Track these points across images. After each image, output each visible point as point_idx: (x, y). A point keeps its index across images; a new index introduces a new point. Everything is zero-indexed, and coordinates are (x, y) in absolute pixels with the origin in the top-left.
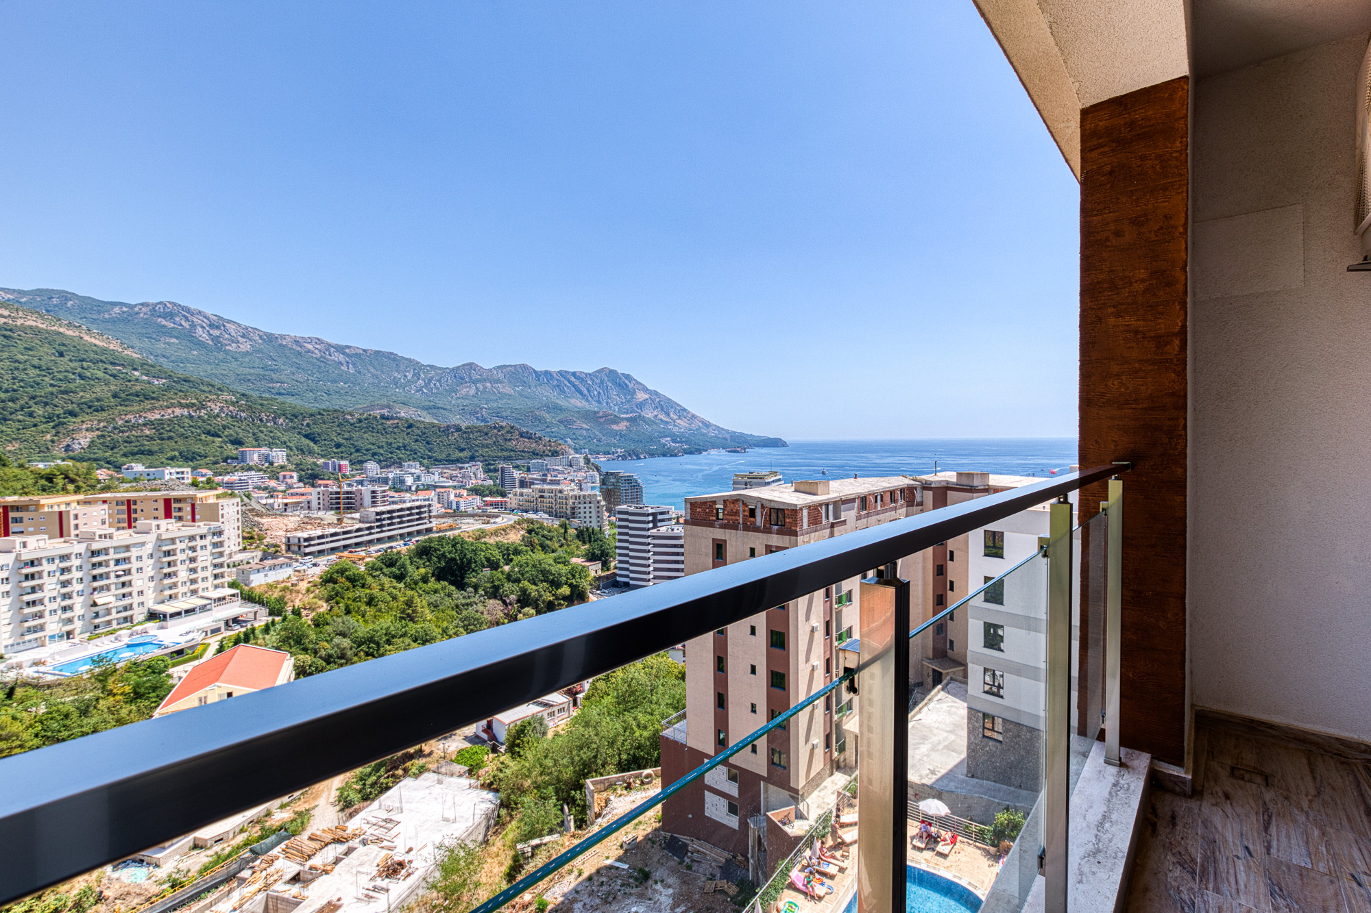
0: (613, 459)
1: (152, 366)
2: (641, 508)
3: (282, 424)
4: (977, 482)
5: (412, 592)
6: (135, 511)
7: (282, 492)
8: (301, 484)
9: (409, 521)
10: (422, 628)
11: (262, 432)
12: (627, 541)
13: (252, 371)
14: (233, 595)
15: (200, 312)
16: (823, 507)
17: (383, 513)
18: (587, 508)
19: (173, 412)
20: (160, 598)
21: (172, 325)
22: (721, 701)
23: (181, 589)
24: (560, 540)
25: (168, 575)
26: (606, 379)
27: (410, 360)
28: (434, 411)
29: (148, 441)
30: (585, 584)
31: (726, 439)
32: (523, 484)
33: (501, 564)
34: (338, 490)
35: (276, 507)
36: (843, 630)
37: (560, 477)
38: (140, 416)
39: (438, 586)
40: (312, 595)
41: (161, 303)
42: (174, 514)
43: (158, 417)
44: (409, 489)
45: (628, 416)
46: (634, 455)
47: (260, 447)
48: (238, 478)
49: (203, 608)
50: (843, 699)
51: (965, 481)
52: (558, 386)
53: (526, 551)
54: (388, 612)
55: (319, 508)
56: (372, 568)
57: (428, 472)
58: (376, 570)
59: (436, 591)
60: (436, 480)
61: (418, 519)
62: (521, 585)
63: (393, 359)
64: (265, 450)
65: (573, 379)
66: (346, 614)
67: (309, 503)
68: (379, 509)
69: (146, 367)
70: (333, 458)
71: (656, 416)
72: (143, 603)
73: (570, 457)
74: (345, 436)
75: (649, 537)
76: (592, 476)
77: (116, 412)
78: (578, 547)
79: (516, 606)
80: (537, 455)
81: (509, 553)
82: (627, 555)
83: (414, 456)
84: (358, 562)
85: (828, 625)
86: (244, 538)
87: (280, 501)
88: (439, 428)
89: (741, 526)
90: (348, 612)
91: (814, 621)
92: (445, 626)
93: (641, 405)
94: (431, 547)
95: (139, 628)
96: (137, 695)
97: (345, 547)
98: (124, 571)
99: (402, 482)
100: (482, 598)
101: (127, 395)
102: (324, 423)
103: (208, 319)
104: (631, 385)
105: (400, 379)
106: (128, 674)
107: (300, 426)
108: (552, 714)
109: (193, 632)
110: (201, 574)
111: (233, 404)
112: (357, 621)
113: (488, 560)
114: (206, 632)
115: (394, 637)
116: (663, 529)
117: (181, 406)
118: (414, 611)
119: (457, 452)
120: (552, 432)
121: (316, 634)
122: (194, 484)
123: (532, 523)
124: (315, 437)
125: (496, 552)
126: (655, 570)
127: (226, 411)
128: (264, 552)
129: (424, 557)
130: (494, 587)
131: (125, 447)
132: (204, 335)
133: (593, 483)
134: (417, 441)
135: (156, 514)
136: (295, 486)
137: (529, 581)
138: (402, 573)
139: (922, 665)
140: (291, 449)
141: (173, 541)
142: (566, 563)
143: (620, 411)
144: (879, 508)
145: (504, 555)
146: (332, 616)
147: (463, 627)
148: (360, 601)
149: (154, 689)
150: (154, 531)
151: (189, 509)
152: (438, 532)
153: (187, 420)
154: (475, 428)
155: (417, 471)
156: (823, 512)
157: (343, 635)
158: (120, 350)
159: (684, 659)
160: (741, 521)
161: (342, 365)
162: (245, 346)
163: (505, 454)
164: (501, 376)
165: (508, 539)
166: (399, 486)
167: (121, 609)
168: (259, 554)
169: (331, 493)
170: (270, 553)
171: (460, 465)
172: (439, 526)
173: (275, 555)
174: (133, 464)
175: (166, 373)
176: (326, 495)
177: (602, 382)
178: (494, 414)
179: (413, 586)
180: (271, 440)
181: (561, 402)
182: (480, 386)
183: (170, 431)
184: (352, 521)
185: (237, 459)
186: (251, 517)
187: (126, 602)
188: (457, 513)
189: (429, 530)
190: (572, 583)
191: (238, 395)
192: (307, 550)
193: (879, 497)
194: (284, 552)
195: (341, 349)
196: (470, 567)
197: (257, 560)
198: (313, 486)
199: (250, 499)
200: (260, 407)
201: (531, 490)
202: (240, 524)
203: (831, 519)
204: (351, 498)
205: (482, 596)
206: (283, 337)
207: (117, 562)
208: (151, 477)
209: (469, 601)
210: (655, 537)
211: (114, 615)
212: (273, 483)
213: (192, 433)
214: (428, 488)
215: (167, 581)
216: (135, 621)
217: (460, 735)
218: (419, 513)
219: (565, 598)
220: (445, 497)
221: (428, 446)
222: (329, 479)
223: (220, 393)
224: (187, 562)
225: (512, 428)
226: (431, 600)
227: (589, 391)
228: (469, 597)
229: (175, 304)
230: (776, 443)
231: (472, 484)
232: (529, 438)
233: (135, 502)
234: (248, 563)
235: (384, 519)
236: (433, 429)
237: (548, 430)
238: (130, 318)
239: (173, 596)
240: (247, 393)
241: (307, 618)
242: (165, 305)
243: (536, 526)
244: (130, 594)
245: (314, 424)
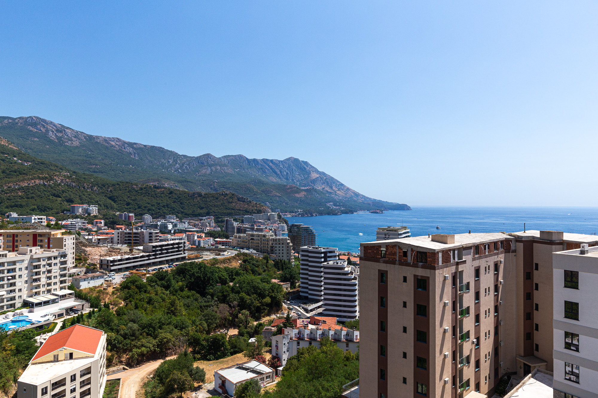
0: (296, 216)
1: (24, 154)
2: (316, 248)
3: (96, 190)
4: (555, 238)
5: (175, 297)
6: (17, 240)
7: (95, 231)
8: (106, 227)
9: (172, 252)
10: (180, 319)
11: (84, 195)
12: (307, 270)
13: (79, 158)
14: (70, 294)
15: (51, 122)
16: (452, 252)
17: (157, 246)
18: (281, 247)
19: (35, 182)
20: (30, 294)
21: (36, 130)
22: (383, 375)
23: (42, 289)
24: (263, 268)
25: (36, 280)
26: (292, 164)
27: (171, 152)
28: (185, 183)
29: (20, 199)
30: (280, 296)
31: (369, 204)
32: (240, 230)
33: (228, 281)
34: (130, 231)
35: (93, 241)
36: (464, 333)
37: (262, 227)
38: (17, 184)
39: (189, 294)
40: (115, 296)
41: (30, 117)
42: (38, 244)
43: (26, 185)
44: (169, 232)
45: (305, 188)
46: (308, 213)
47: (83, 204)
48: (70, 222)
49: (54, 301)
50: (464, 379)
51: (546, 237)
52: (261, 169)
53: (243, 274)
54: (160, 309)
55: (118, 242)
56: (150, 280)
57: (181, 222)
58: (153, 282)
59: (188, 297)
60: (186, 227)
61: (177, 251)
62: (240, 295)
63: (161, 151)
64: (85, 206)
65: (271, 164)
66: (135, 309)
67: (112, 239)
68: (154, 244)
69: (21, 155)
70: (125, 212)
71: (323, 188)
72: (21, 296)
73: (269, 214)
74: (132, 198)
75: (321, 267)
76: (282, 226)
77: (4, 181)
78: (275, 273)
79: (237, 308)
80: (248, 212)
81: (233, 274)
82: (307, 279)
83: (173, 212)
84: (142, 277)
85: (454, 329)
86: (76, 259)
87: (96, 237)
88: (189, 194)
89: (397, 262)
90: (136, 307)
91: (446, 326)
92: (194, 319)
93: (314, 181)
94: (185, 269)
95: (18, 311)
96: (18, 352)
97: (134, 267)
98: (11, 276)
99: (166, 227)
100: (216, 303)
101: (10, 172)
102: (120, 190)
103: (56, 126)
104: (308, 169)
105: (165, 163)
106: (14, 338)
107: (106, 192)
108: (262, 379)
109: (48, 315)
110: (53, 281)
111: (69, 177)
112: (142, 313)
113: (220, 278)
114: (55, 315)
115: (163, 324)
116: (331, 263)
117: (40, 178)
118: (176, 309)
119: (199, 209)
120: (257, 198)
121: (118, 320)
122: (49, 226)
123: (246, 256)
124: (114, 199)
125: (225, 274)
126: (325, 289)
127: (65, 182)
128: (87, 268)
129: (181, 275)
130: (223, 295)
131: (8, 202)
132: (53, 136)
133: (283, 231)
134: (175, 202)
135: (28, 243)
136: (102, 228)
137: (245, 293)
138: (168, 285)
139: (516, 360)
140: (101, 206)
141: (39, 260)
142: (268, 282)
143: (300, 185)
144: (487, 254)
145: (229, 276)
146: (127, 310)
147: (205, 320)
148: (144, 301)
149: (27, 348)
150: (29, 253)
151: (46, 241)
152: (189, 260)
153: (42, 187)
154: (210, 194)
155: (174, 221)
156: (452, 254)
157: (134, 321)
158: (7, 145)
159: (347, 348)
160: (397, 259)
161: (132, 154)
162: (76, 143)
163: (228, 211)
164: (226, 162)
165: (231, 266)
166: (164, 230)
167: (9, 299)
168: (84, 269)
169: (126, 233)
170: (91, 269)
171: (200, 218)
172: (190, 256)
173: (94, 270)
174: (11, 213)
175: (31, 158)
176: (122, 235)
177: (289, 166)
178: (222, 186)
179: (175, 293)
180: (89, 200)
181: (264, 179)
182: (213, 168)
183: (33, 193)
184: (139, 251)
185: (69, 211)
186: (80, 247)
187: (12, 295)
188: (199, 249)
189: (184, 258)
190: (272, 296)
191: (71, 172)
192: (112, 268)
193: (487, 246)
194: (98, 269)
195: (131, 145)
196: (209, 283)
197: (83, 273)
198: (113, 229)
199: (79, 236)
200: (83, 180)
201: (245, 235)
202: (74, 251)
203: (456, 260)
204: (137, 237)
205: (216, 301)
206: (97, 137)
207: (9, 271)
208: (25, 221)
209: (208, 304)
210: (325, 268)
211: (5, 303)
212: (90, 226)
213: (45, 195)
214: (181, 231)
215: (34, 284)
216: (16, 307)
217: (204, 389)
218: (178, 247)
219: (267, 305)
220: (192, 238)
221: (181, 206)
222: (122, 225)
223: (61, 171)
224: (46, 273)
225: (233, 195)
226: (186, 303)
227: (281, 172)
228: (208, 302)
229: (37, 118)
230: (403, 207)
231: (208, 230)
232: (243, 202)
233: (17, 236)
234: (78, 275)
235: (157, 251)
236: (185, 195)
237: (255, 196)
238: (13, 126)
239: (37, 293)
240: (76, 171)
241: (113, 310)
242: (32, 118)
243: (248, 258)
244: (14, 291)
245: (115, 190)
